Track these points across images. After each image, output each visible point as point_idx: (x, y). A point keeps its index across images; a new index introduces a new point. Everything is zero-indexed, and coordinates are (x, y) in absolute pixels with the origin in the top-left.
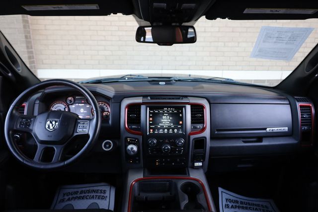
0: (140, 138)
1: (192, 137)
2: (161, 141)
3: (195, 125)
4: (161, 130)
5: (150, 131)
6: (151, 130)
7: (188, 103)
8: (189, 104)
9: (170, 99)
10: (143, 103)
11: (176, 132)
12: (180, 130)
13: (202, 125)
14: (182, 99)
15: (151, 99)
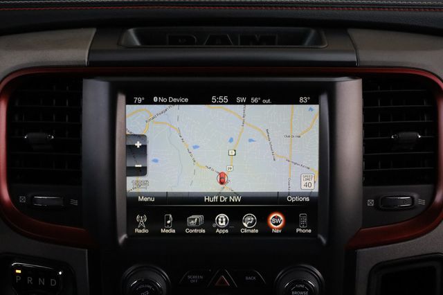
0: (81, 259)
1: (370, 256)
2: (194, 278)
3: (386, 191)
4: (195, 219)
5: (132, 223)
6: (142, 219)
7: (350, 70)
8: (354, 76)
9: (248, 41)
10: (94, 69)
11: (276, 229)
12: (303, 218)
13: (426, 188)
14: (318, 42)
15: (146, 40)
